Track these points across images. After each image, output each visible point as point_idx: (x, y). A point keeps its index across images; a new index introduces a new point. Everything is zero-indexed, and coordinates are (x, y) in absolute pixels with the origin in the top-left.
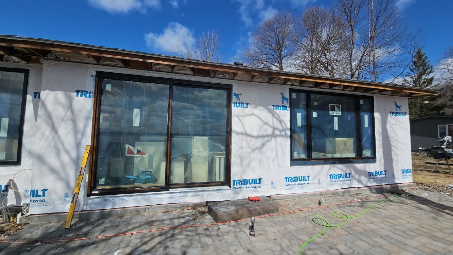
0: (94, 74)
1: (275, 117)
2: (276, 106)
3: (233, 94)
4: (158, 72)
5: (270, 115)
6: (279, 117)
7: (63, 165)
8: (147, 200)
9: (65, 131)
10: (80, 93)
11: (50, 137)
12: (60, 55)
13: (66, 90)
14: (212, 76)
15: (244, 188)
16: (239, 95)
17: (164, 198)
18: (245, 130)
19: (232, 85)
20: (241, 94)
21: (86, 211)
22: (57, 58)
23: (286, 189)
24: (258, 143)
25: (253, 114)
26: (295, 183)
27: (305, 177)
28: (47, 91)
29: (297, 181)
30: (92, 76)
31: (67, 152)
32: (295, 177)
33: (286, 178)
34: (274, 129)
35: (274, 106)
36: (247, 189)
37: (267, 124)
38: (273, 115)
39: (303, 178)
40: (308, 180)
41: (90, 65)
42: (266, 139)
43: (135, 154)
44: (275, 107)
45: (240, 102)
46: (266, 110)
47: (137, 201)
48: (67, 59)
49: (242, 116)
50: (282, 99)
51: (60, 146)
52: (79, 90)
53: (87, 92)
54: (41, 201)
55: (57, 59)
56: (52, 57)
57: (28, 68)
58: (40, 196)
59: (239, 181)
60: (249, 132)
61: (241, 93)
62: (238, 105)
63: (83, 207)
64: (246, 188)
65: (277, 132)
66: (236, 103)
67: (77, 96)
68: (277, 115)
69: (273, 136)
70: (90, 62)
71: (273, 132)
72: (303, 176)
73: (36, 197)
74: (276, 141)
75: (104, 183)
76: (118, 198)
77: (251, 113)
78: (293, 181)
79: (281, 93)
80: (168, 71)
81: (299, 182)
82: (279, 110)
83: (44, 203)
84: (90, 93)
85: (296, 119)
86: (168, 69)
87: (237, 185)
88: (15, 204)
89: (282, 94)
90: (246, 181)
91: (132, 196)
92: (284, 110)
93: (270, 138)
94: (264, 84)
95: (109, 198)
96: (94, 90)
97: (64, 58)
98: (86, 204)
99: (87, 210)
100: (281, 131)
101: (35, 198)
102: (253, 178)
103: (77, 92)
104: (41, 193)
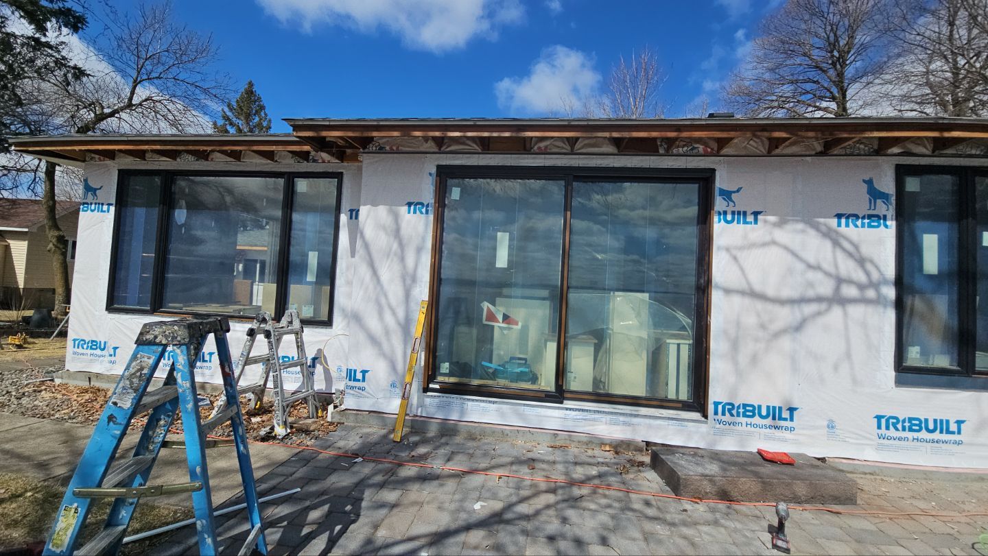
0: (434, 171)
1: (844, 250)
2: (848, 218)
3: (717, 192)
4: (543, 156)
5: (828, 245)
6: (856, 247)
7: (387, 332)
8: (521, 416)
9: (389, 272)
10: (412, 207)
11: (371, 287)
12: (384, 143)
13: (391, 203)
14: (661, 151)
15: (744, 424)
16: (734, 192)
17: (551, 416)
18: (748, 283)
19: (713, 171)
20: (738, 191)
21: (421, 417)
22: (381, 148)
23: (879, 448)
24: (785, 316)
25: (774, 243)
26: (910, 435)
27: (948, 422)
28: (368, 207)
29: (919, 431)
30: (430, 174)
31: (394, 313)
32: (910, 419)
33: (879, 418)
34: (840, 281)
35: (839, 216)
36: (753, 429)
37: (818, 268)
38: (836, 244)
39: (942, 426)
40: (959, 433)
41: (428, 155)
42: (809, 309)
43: (498, 321)
44: (843, 221)
45: (736, 209)
46: (812, 232)
47: (502, 415)
48: (395, 148)
49: (741, 248)
50: (868, 196)
51: (383, 301)
52: (412, 201)
53: (422, 204)
54: (360, 389)
55: (381, 150)
56: (374, 148)
57: (342, 171)
58: (359, 380)
59: (730, 407)
60: (758, 287)
61: (740, 187)
62: (729, 217)
63: (417, 410)
64: (749, 426)
65: (850, 291)
66: (725, 213)
67: (409, 212)
68: (851, 243)
69: (838, 300)
70: (428, 150)
71: (837, 289)
72: (941, 421)
73: (354, 381)
74: (845, 314)
75: (448, 371)
76: (470, 403)
77: (768, 238)
78: (904, 429)
79: (864, 181)
80: (564, 151)
81: (923, 434)
82: (857, 226)
83: (363, 392)
84: (428, 206)
85: (918, 252)
86: (563, 148)
87: (723, 414)
88: (324, 389)
89: (869, 183)
90: (751, 409)
91: (494, 403)
92: (874, 227)
93: (824, 306)
94: (808, 159)
95: (455, 399)
96: (433, 201)
97: (391, 148)
98: (421, 405)
99: (423, 415)
100: (861, 287)
101: (352, 383)
102: (771, 405)
103: (409, 204)
104: (359, 376)
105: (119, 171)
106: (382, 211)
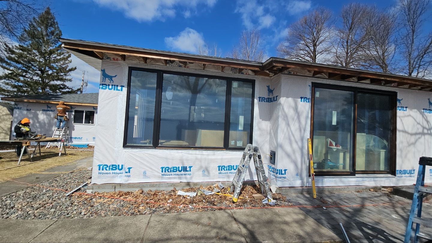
0: (310, 84)
1: (424, 118)
3: (398, 100)
4: (348, 82)
5: (421, 116)
6: (427, 117)
7: (294, 152)
8: (342, 182)
9: (294, 127)
10: (303, 99)
12: (292, 70)
13: (294, 97)
14: (382, 84)
15: (404, 177)
17: (352, 181)
18: (404, 129)
19: (397, 92)
20: (402, 100)
22: (290, 73)
24: (413, 139)
25: (410, 115)
28: (284, 98)
30: (309, 86)
31: (297, 142)
33: (430, 170)
34: (424, 128)
35: (424, 109)
36: (406, 178)
37: (419, 124)
38: (423, 116)
41: (308, 77)
42: (418, 136)
43: (334, 146)
45: (401, 106)
46: (418, 112)
47: (336, 182)
48: (295, 73)
49: (403, 117)
50: (429, 104)
51: (292, 138)
52: (302, 96)
53: (307, 98)
54: (284, 178)
55: (289, 74)
56: (287, 72)
57: (255, 79)
58: (283, 174)
59: (401, 171)
60: (406, 129)
61: (402, 98)
62: (400, 108)
63: (306, 184)
65: (426, 131)
67: (301, 101)
68: (426, 116)
69: (423, 134)
70: (308, 75)
71: (423, 130)
73: (281, 174)
74: (425, 138)
75: (316, 167)
76: (326, 179)
77: (408, 114)
79: (428, 99)
80: (354, 81)
82: (427, 112)
83: (285, 179)
84: (309, 99)
86: (354, 80)
87: (399, 174)
90: (405, 171)
91: (334, 178)
92: (430, 113)
93: (420, 136)
94: (417, 91)
95: (320, 178)
96: (310, 97)
97: (294, 73)
98: (308, 182)
99: (309, 186)
100: (428, 130)
102: (410, 170)
103: (301, 98)
104: (283, 172)
105: (129, 67)
106: (290, 100)
